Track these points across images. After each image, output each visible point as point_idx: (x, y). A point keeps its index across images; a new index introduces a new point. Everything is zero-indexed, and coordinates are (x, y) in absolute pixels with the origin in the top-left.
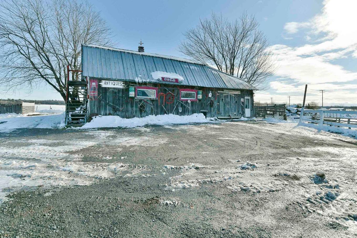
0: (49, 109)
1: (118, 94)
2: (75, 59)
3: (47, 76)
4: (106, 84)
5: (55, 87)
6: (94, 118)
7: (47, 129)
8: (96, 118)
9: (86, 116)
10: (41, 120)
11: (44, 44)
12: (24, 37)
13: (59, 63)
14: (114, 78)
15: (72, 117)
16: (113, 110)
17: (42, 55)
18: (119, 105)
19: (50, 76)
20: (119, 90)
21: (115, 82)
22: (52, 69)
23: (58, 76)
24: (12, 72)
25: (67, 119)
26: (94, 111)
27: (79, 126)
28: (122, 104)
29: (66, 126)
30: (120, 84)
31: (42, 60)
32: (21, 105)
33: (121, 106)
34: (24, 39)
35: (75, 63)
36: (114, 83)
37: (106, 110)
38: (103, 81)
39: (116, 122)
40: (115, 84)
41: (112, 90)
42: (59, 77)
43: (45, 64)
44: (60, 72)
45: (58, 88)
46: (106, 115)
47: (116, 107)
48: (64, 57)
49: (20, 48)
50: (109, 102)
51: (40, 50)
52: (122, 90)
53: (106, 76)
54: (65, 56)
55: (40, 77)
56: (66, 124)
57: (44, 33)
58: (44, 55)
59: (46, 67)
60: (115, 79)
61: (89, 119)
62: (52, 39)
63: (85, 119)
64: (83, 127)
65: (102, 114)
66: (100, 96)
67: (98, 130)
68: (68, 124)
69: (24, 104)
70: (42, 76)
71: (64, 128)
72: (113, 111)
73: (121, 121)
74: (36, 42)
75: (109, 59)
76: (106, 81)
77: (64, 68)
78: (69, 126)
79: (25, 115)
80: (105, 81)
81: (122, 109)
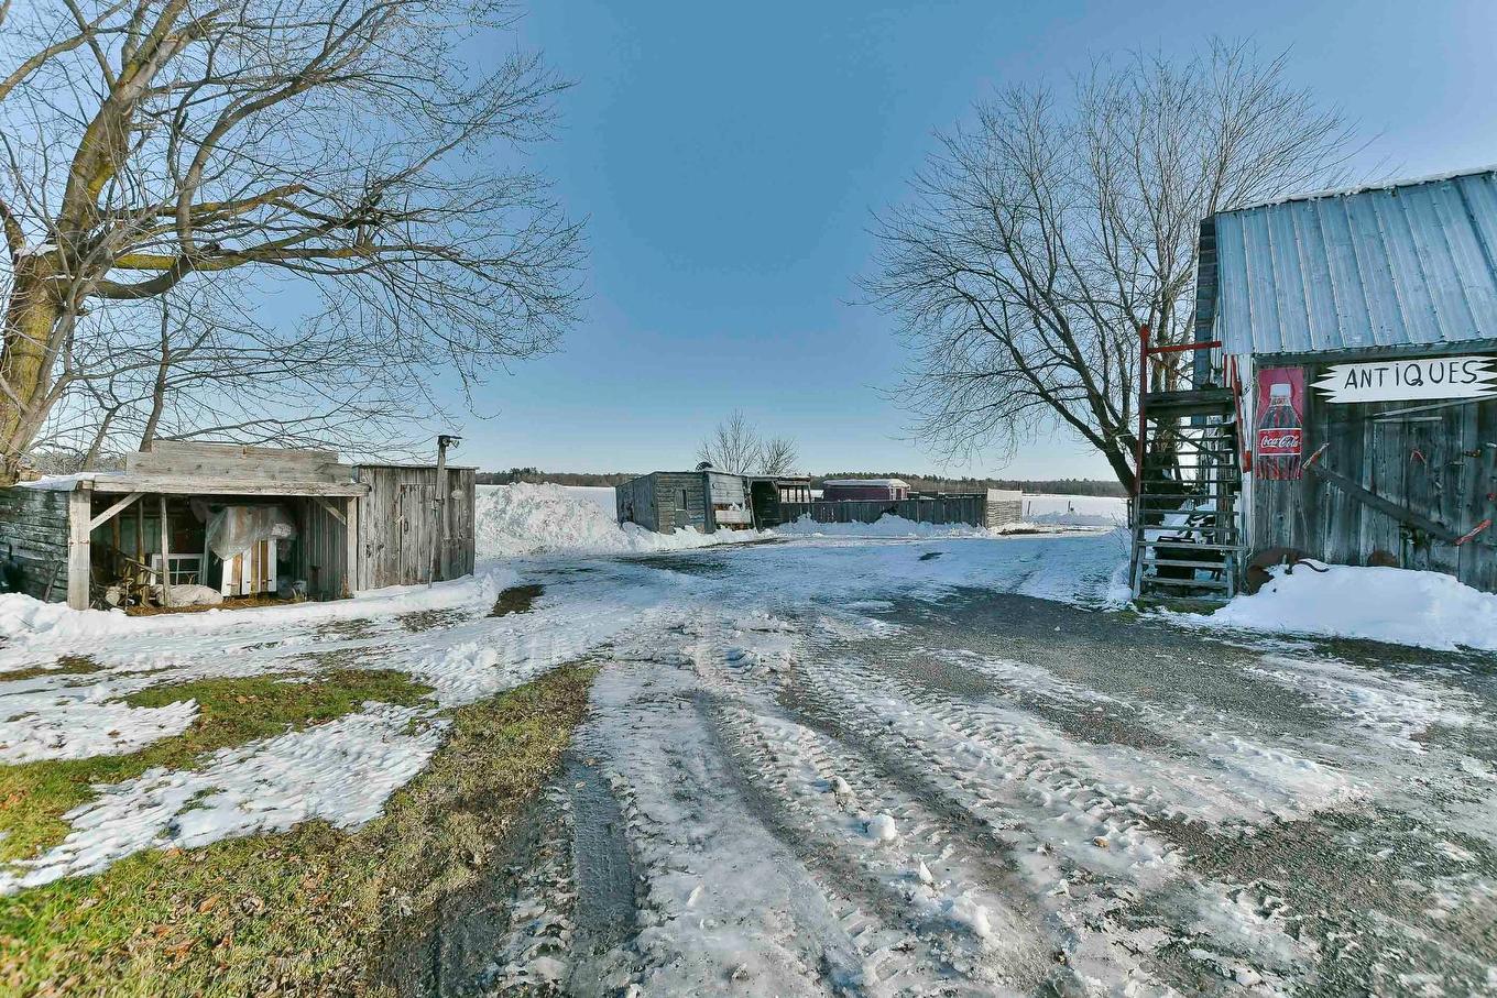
0: (1064, 511)
1: (1442, 439)
2: (1163, 312)
3: (1061, 394)
4: (1355, 383)
5: (1085, 430)
6: (1278, 571)
7: (1056, 605)
8: (1289, 572)
9: (1235, 561)
10: (1039, 557)
11: (1051, 280)
12: (991, 271)
13: (1103, 337)
14: (1418, 338)
15: (1162, 562)
16: (1404, 537)
17: (1047, 320)
18: (1453, 503)
19: (1069, 393)
20: (1452, 412)
21: (1424, 364)
22: (1078, 365)
23: (1099, 386)
24: (961, 392)
25: (1139, 567)
26: (1280, 538)
27: (1196, 611)
28: (1476, 499)
29: (1134, 601)
30: (1459, 376)
31: (1046, 340)
32: (985, 496)
33: (1465, 514)
34: (994, 276)
35: (1162, 326)
36: (1412, 374)
37: (1357, 532)
38: (1341, 373)
39: (1435, 614)
40: (1425, 377)
41: (1403, 415)
42: (1101, 392)
43: (1055, 352)
44: (1105, 371)
45: (1099, 433)
46: (1353, 561)
47: (1426, 518)
48: (1121, 307)
49: (982, 311)
50: (1374, 487)
51: (1041, 302)
52: (1475, 407)
53: (1358, 339)
54: (1126, 302)
55: (1040, 398)
56: (1137, 594)
57: (1051, 240)
58: (1051, 316)
59: (1057, 360)
60: (1430, 345)
61: (1253, 579)
62: (1078, 251)
63: (1230, 573)
64: (1220, 618)
65: (1328, 555)
66: (1319, 457)
67: (1317, 652)
68: (1143, 592)
69: (994, 495)
70: (1044, 394)
71: (1128, 609)
72: (1406, 543)
73: (1477, 608)
74: (1027, 276)
75: (1375, 243)
76: (1358, 368)
77: (1121, 356)
78: (1149, 604)
79: (994, 532)
80: (1350, 367)
81: (1477, 530)
